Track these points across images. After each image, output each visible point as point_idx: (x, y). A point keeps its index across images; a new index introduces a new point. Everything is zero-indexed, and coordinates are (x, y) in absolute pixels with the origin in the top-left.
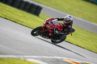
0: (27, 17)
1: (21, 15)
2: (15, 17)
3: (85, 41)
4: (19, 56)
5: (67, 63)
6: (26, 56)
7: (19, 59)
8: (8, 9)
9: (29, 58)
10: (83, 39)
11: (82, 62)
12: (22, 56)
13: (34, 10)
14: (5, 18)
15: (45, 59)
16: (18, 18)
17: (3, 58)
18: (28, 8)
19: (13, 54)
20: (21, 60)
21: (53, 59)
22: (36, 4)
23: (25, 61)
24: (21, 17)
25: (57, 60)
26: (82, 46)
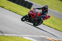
0: (23, 10)
1: (19, 8)
2: (16, 10)
3: (60, 26)
4: (18, 35)
5: (49, 40)
6: (22, 35)
7: (18, 37)
8: (11, 4)
9: (24, 36)
10: (59, 25)
11: (58, 40)
12: (20, 35)
13: (28, 5)
14: (10, 10)
15: (35, 37)
16: (17, 10)
17: (8, 36)
18: (24, 4)
19: (15, 34)
20: (20, 38)
21: (40, 37)
22: (29, 1)
23: (22, 38)
24: (19, 9)
25: (43, 38)
26: (58, 29)
